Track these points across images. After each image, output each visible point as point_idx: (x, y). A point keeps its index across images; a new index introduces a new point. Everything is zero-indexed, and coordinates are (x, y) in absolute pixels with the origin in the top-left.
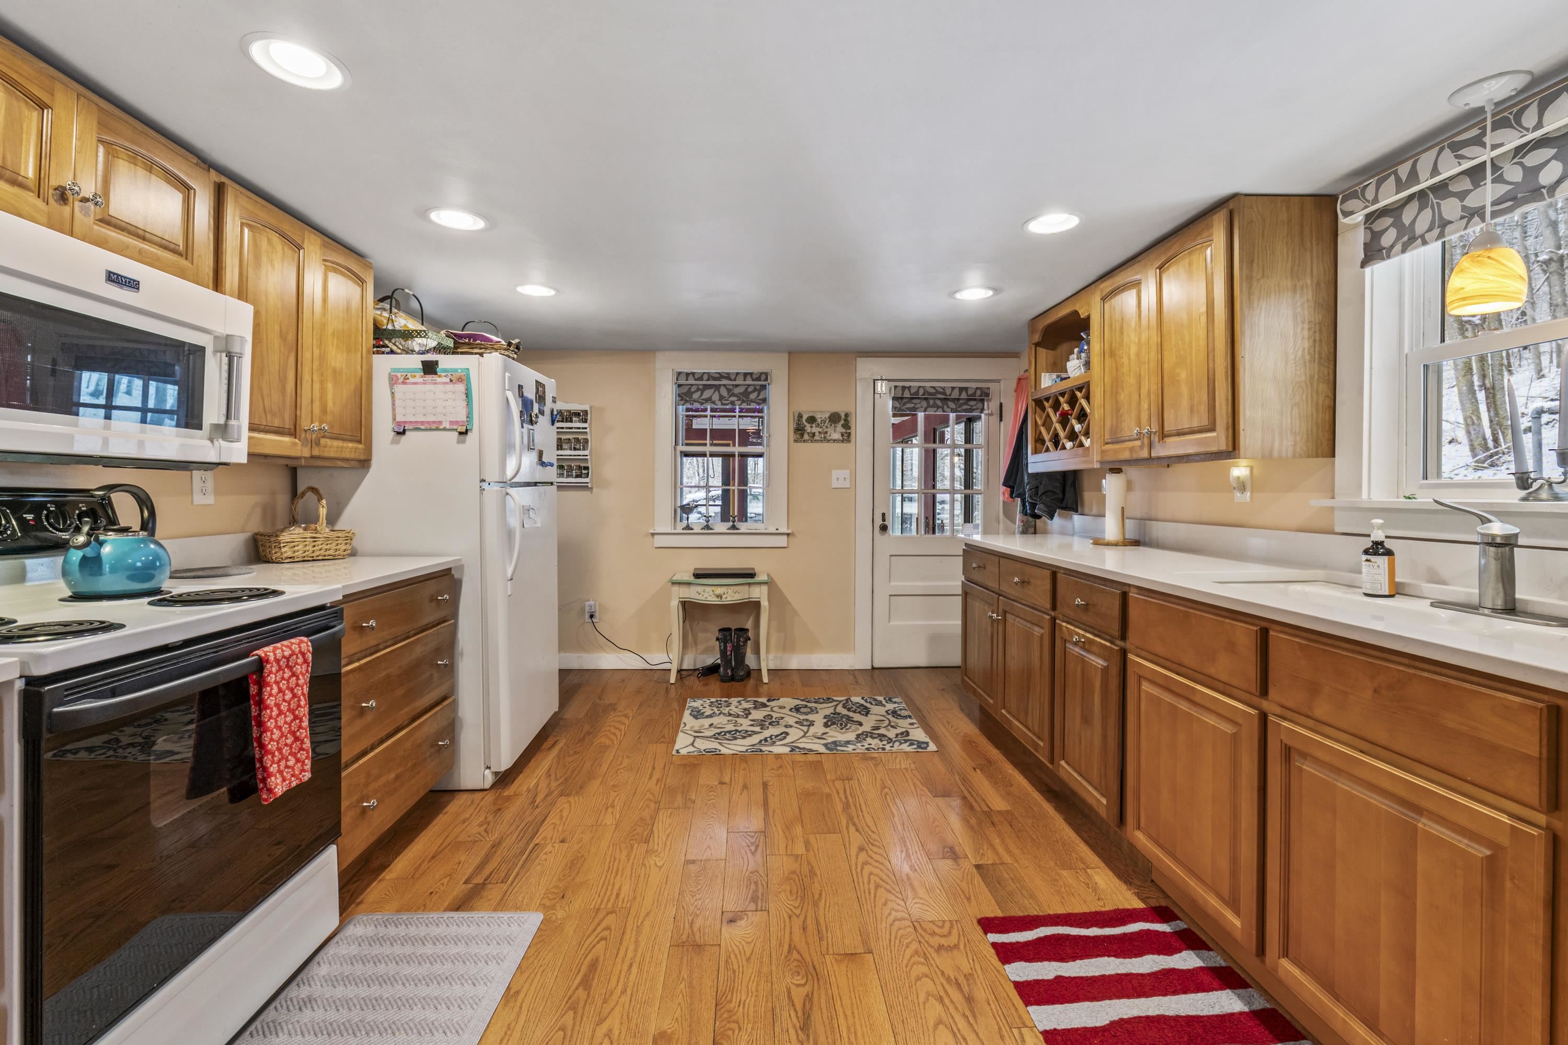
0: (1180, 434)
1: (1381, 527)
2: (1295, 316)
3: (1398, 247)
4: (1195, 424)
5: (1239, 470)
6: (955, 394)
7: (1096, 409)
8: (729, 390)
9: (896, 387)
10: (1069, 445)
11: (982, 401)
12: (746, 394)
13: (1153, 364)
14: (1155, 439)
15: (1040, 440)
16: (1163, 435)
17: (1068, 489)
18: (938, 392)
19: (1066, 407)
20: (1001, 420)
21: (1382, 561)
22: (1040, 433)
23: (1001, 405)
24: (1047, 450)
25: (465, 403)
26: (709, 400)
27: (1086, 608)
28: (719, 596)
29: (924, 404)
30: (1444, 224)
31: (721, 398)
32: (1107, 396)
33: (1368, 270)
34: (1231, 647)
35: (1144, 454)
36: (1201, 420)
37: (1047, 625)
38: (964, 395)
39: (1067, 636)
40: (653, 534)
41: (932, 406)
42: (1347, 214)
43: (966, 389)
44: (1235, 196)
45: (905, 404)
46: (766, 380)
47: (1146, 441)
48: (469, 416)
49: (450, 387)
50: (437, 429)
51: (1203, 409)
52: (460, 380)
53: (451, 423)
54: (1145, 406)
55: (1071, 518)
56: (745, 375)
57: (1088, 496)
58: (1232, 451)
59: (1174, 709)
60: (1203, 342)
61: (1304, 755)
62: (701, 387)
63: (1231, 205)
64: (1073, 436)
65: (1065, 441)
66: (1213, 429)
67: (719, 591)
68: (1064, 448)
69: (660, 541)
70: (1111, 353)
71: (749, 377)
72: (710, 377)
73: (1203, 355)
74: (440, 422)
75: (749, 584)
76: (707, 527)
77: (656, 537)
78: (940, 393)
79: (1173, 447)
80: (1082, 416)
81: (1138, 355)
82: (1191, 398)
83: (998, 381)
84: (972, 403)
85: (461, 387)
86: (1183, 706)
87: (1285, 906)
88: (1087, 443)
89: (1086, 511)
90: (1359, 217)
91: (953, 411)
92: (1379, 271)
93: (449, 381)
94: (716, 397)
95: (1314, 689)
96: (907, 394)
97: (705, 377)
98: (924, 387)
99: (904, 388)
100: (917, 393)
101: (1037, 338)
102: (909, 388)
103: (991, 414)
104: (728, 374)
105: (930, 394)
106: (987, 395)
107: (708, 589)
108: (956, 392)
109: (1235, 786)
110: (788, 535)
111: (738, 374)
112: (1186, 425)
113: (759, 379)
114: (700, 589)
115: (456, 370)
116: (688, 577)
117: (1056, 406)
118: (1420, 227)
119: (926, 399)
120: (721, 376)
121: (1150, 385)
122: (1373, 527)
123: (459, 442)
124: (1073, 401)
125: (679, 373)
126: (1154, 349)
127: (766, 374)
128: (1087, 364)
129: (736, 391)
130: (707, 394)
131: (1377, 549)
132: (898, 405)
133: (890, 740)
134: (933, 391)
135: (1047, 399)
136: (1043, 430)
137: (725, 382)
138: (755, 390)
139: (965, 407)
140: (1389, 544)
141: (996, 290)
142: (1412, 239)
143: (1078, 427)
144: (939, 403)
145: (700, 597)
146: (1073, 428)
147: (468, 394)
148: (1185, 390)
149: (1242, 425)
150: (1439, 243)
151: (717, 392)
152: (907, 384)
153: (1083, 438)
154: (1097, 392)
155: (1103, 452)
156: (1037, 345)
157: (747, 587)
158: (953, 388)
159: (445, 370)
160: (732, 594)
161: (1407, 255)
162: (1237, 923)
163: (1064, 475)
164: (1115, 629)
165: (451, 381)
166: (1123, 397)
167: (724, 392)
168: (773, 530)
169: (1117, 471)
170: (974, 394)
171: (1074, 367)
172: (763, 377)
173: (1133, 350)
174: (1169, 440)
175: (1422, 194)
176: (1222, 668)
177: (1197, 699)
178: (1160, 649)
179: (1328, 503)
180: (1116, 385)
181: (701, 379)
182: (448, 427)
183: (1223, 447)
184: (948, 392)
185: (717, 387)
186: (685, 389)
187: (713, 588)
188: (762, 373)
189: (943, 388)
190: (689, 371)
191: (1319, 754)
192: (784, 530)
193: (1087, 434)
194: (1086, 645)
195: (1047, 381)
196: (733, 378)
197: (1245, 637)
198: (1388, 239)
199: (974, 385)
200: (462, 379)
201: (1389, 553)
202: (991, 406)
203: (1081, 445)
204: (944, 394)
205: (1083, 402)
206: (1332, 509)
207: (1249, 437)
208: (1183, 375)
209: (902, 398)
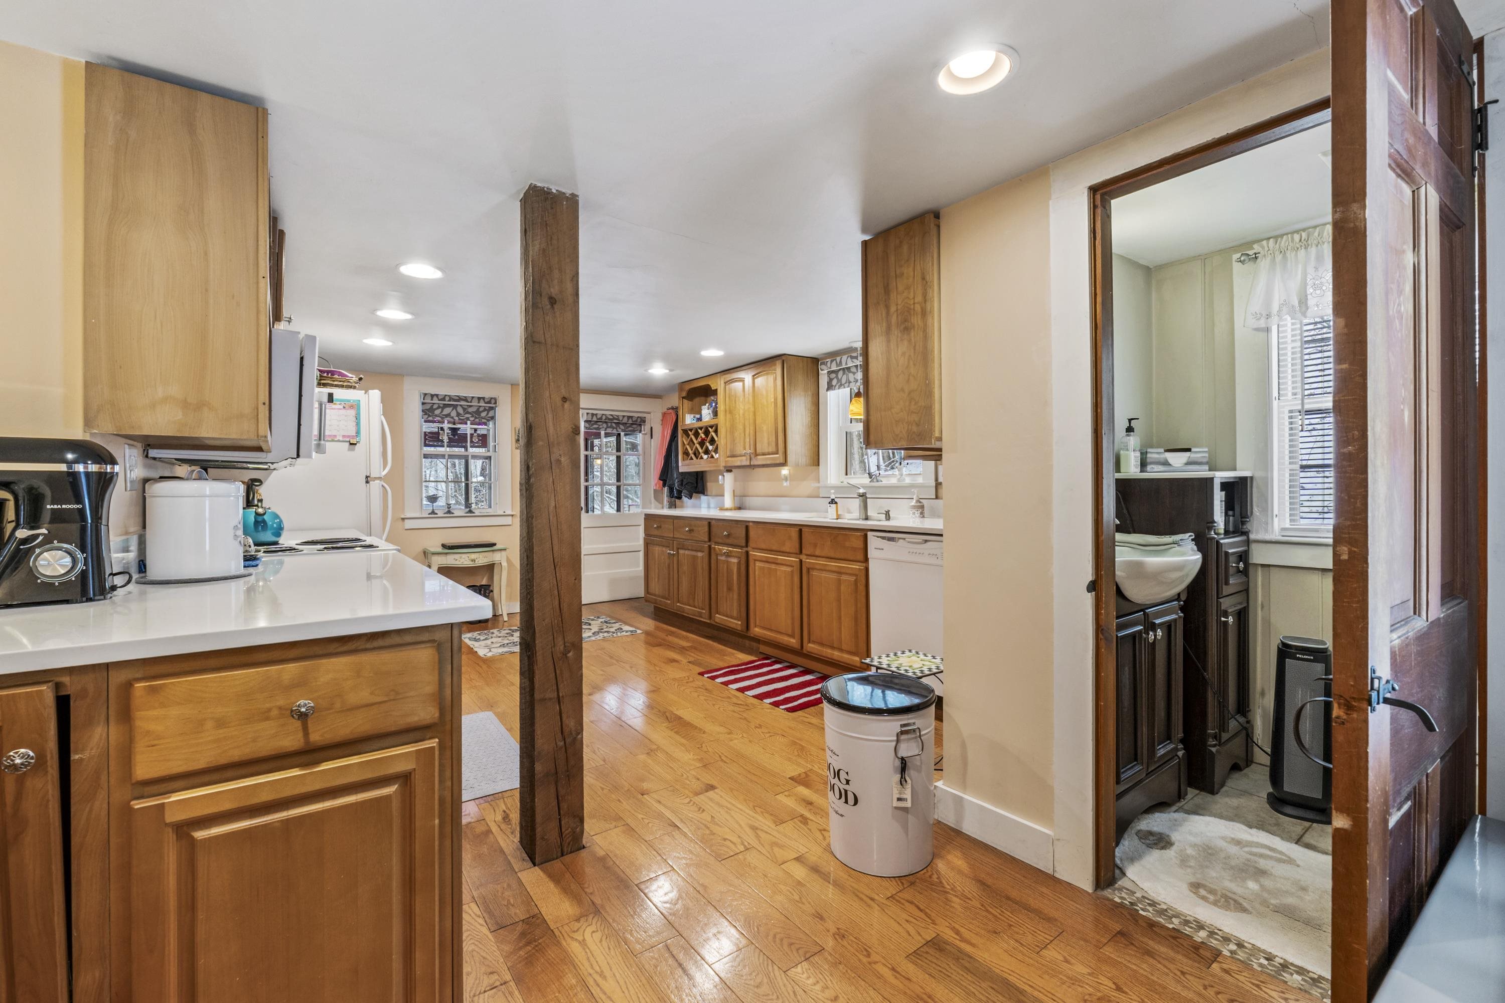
0: (764, 454)
1: (834, 493)
2: (805, 407)
3: (837, 387)
4: (770, 450)
5: (785, 471)
6: (625, 420)
7: (722, 439)
8: (464, 409)
9: (587, 414)
10: (705, 457)
11: (640, 425)
12: (478, 412)
13: (751, 421)
14: (753, 456)
15: (686, 453)
16: (756, 455)
17: (699, 481)
18: (614, 419)
19: (703, 436)
20: (652, 438)
21: (834, 506)
22: (687, 449)
23: (652, 428)
24: (692, 459)
25: (354, 424)
26: (448, 415)
27: (729, 536)
28: (473, 560)
29: (605, 425)
30: (850, 382)
31: (458, 414)
32: (728, 433)
33: (829, 392)
34: (790, 538)
35: (748, 464)
36: (772, 449)
37: (707, 550)
38: (630, 422)
39: (718, 552)
40: (403, 519)
41: (610, 427)
42: (822, 370)
43: (632, 417)
44: (785, 354)
45: (593, 425)
46: (495, 403)
47: (748, 457)
48: (358, 432)
49: (343, 412)
50: (333, 441)
51: (774, 444)
52: (352, 407)
53: (344, 436)
54: (748, 440)
55: (700, 498)
56: (479, 399)
57: (710, 485)
58: (784, 464)
59: (770, 569)
60: (773, 414)
61: (813, 569)
62: (442, 406)
63: (783, 358)
64: (707, 452)
65: (703, 454)
66: (777, 454)
67: (473, 556)
68: (702, 458)
69: (409, 524)
70: (730, 411)
71: (482, 400)
72: (451, 399)
73: (773, 420)
74: (335, 436)
75: (493, 551)
76: (449, 512)
77: (406, 520)
78: (616, 419)
79: (760, 460)
80: (712, 441)
81: (744, 415)
82: (768, 439)
83: (649, 413)
84: (634, 426)
85: (352, 413)
86: (773, 566)
87: (809, 625)
88: (716, 456)
89: (709, 493)
90: (826, 372)
91: (623, 431)
92: (831, 394)
93: (342, 407)
94: (454, 414)
95: (815, 545)
96: (595, 419)
97: (447, 398)
98: (605, 415)
99: (593, 415)
100: (601, 418)
101: (684, 394)
102: (596, 415)
103: (646, 434)
104: (465, 397)
105: (609, 419)
106: (644, 422)
107: (464, 556)
108: (626, 419)
109: (792, 590)
110: (512, 515)
111: (473, 397)
112: (766, 451)
113: (489, 402)
114: (457, 556)
115: (349, 401)
116: (440, 550)
117: (697, 434)
118: (844, 381)
119: (606, 422)
120: (460, 399)
121: (749, 430)
122: (831, 493)
123: (349, 450)
124: (707, 433)
125: (425, 394)
126: (752, 414)
127: (495, 399)
128: (715, 413)
129: (470, 410)
130: (447, 411)
131: (833, 502)
132: (587, 425)
133: (614, 633)
134: (611, 417)
135: (691, 430)
136: (688, 447)
137: (462, 403)
138: (485, 410)
139: (630, 429)
140: (836, 500)
141: (671, 370)
142: (841, 385)
143: (710, 448)
144: (614, 425)
145: (457, 562)
146: (707, 448)
147: (357, 418)
148: (765, 435)
149: (788, 452)
150: (849, 389)
151: (454, 411)
152: (595, 412)
153: (713, 454)
154: (722, 431)
155: (726, 461)
156: (683, 398)
157: (491, 553)
158: (624, 416)
159: (338, 400)
160: (481, 558)
161: (840, 390)
162: (794, 641)
163: (697, 473)
164: (743, 543)
165: (344, 407)
166: (736, 434)
167: (460, 410)
168: (502, 513)
169: (729, 471)
170: (636, 421)
171: (706, 412)
172: (493, 401)
173: (741, 412)
174: (759, 457)
175: (843, 369)
176: (787, 548)
177: (779, 562)
178: (763, 546)
179: (817, 485)
180: (732, 429)
181: (443, 399)
182: (341, 439)
183: (782, 462)
184: (621, 419)
185: (455, 407)
186: (428, 407)
187: (468, 555)
188: (491, 398)
189: (618, 416)
190: (433, 393)
191: (818, 567)
192: (509, 512)
193: (716, 451)
194: (728, 555)
195: (689, 420)
196: (469, 400)
197: (794, 533)
198: (834, 382)
199: (636, 415)
200: (355, 406)
201: (836, 503)
202: (646, 428)
203: (712, 457)
204: (618, 419)
205: (713, 434)
206: (819, 488)
207: (791, 458)
208: (765, 428)
209: (590, 421)
